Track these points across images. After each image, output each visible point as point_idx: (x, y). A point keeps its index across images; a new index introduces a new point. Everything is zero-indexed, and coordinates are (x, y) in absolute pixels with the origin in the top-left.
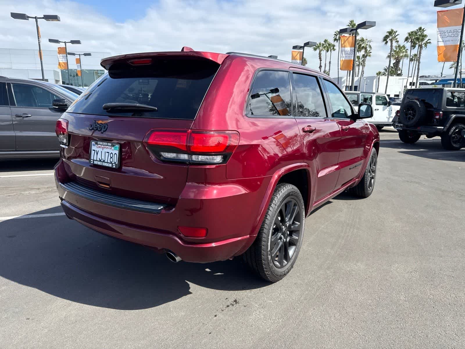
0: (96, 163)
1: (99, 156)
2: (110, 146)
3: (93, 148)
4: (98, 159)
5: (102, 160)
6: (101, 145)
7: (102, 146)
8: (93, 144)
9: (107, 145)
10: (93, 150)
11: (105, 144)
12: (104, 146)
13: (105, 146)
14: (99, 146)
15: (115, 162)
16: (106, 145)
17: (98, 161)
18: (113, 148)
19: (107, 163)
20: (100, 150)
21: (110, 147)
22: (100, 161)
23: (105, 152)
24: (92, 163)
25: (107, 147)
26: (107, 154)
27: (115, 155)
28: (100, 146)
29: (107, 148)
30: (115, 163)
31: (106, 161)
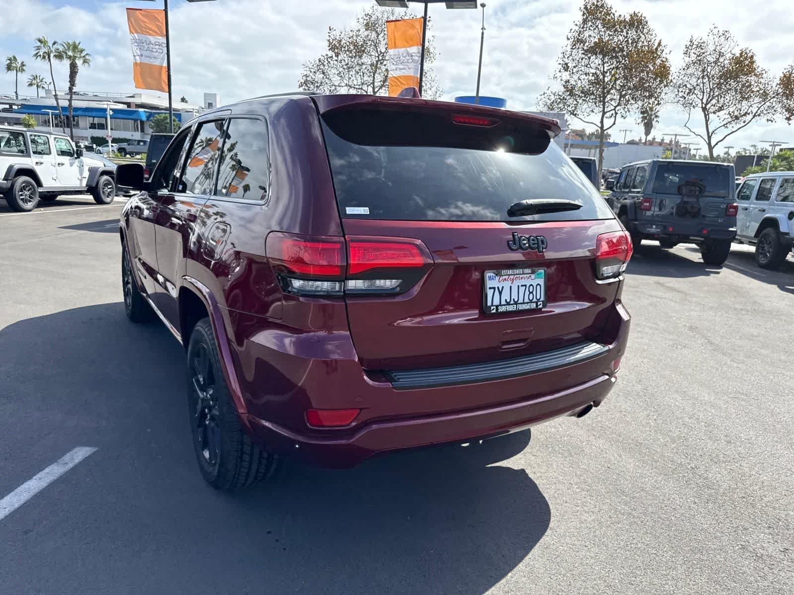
0: (502, 309)
1: (506, 296)
2: (529, 273)
3: (489, 284)
4: (503, 302)
5: (512, 302)
6: (509, 275)
7: (512, 277)
8: (490, 277)
9: (523, 274)
10: (490, 288)
11: (517, 271)
12: (516, 276)
13: (518, 276)
14: (504, 277)
15: (538, 298)
16: (520, 274)
17: (505, 305)
18: (533, 276)
19: (524, 303)
20: (507, 285)
21: (528, 275)
22: (508, 304)
23: (518, 286)
24: (494, 311)
25: (521, 276)
26: (522, 289)
27: (538, 287)
28: (507, 277)
29: (522, 278)
30: (538, 300)
31: (521, 301)
